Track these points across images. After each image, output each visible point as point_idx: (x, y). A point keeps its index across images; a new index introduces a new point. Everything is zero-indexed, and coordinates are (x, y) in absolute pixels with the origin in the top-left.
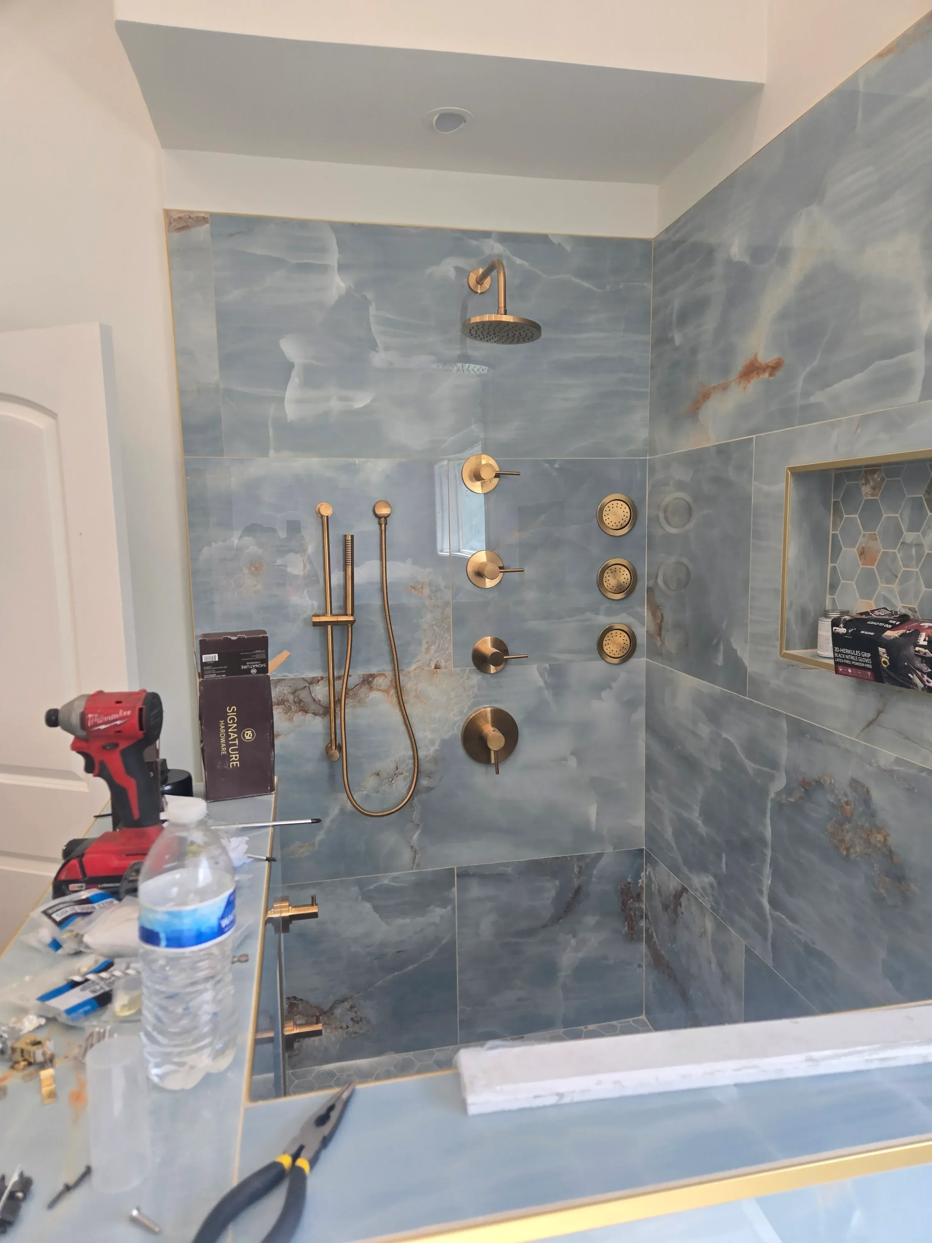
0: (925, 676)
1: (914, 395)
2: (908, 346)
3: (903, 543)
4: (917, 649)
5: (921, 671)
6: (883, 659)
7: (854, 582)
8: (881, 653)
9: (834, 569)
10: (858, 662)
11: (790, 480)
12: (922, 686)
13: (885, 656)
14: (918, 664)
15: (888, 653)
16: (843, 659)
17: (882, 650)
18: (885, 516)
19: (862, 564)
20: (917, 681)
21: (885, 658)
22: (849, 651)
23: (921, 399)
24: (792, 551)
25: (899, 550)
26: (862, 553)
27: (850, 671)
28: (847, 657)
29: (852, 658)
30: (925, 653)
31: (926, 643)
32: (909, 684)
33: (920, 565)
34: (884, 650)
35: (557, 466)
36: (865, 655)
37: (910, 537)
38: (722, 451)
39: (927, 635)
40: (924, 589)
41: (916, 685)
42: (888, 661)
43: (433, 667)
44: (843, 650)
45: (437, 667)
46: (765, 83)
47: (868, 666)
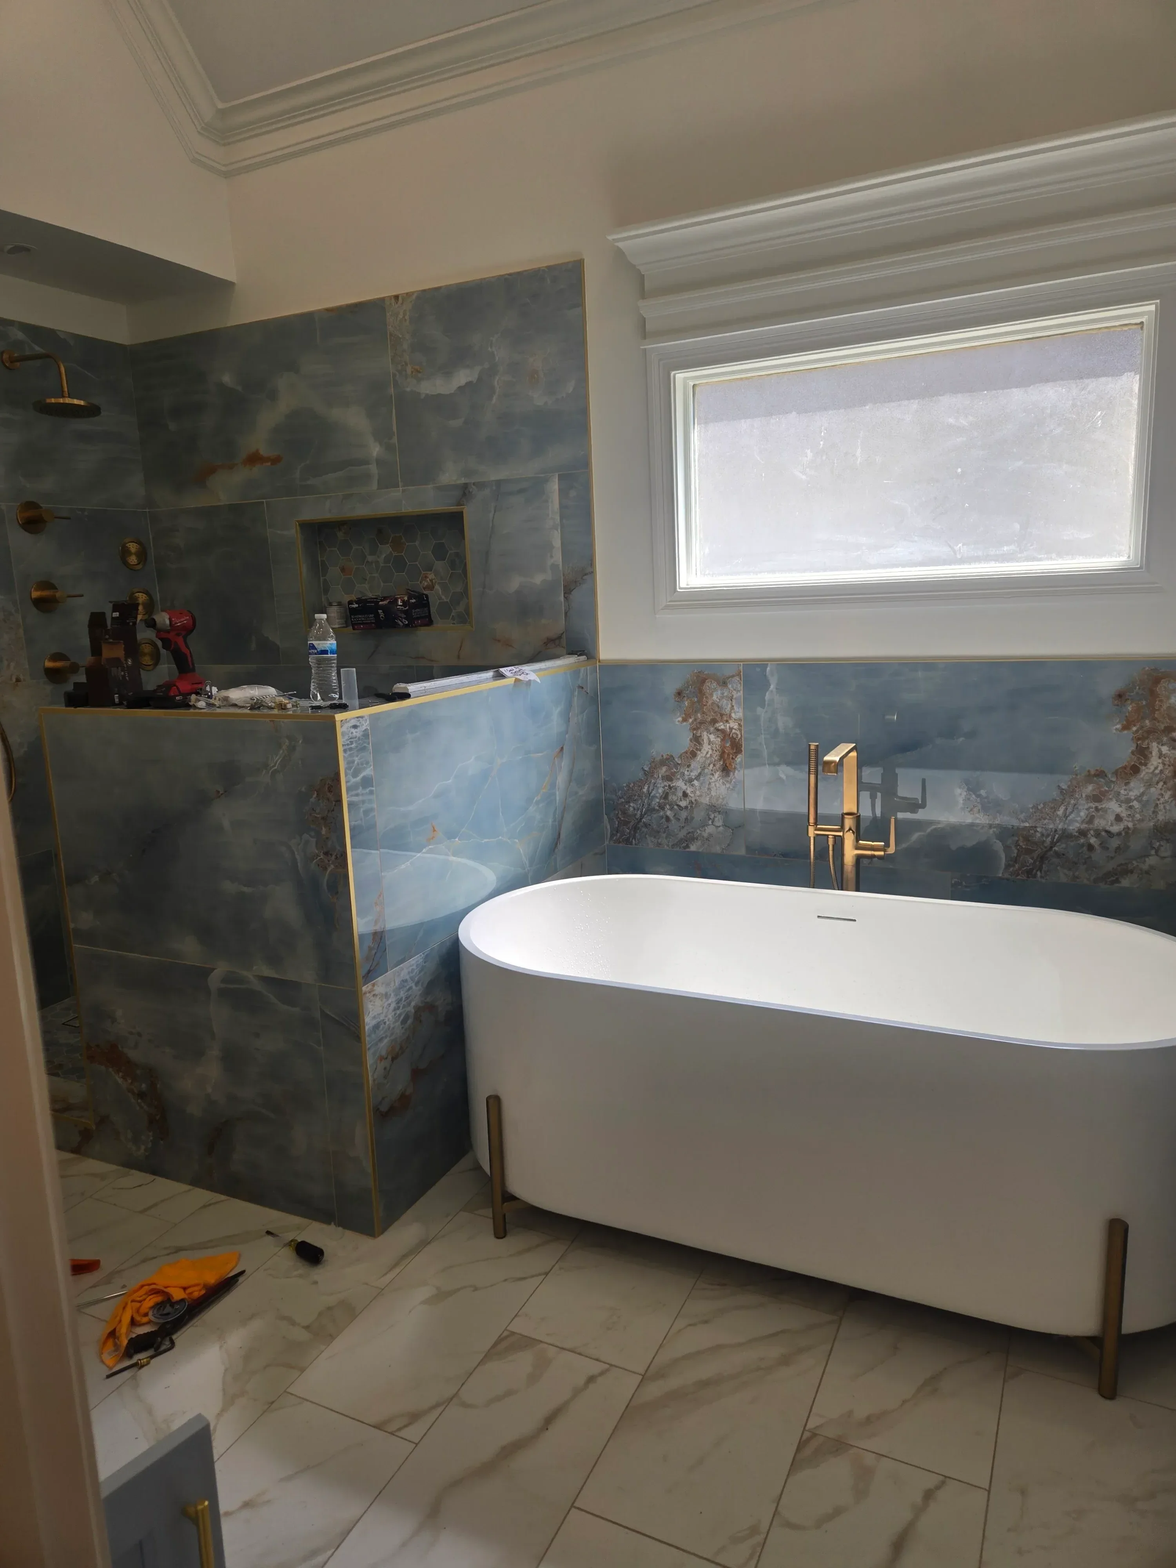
0: (403, 619)
1: (375, 486)
2: (367, 462)
3: (368, 562)
4: (398, 607)
5: (401, 617)
6: (381, 616)
7: (340, 586)
8: (380, 613)
9: (325, 580)
10: (367, 620)
11: (298, 528)
12: (402, 624)
13: (382, 614)
14: (400, 615)
15: (383, 612)
16: (358, 621)
17: (380, 611)
18: (354, 548)
19: (344, 575)
20: (400, 623)
21: (382, 615)
22: (360, 616)
23: (377, 489)
24: (304, 570)
25: (365, 566)
26: (343, 570)
27: (362, 626)
28: (360, 619)
29: (363, 619)
30: (402, 608)
31: (401, 604)
32: (395, 626)
33: (379, 571)
34: (381, 611)
35: (86, 513)
36: (371, 616)
37: (370, 558)
38: (234, 508)
39: (401, 600)
40: (382, 584)
41: (399, 625)
42: (383, 616)
43: (14, 680)
44: (357, 616)
45: (18, 680)
46: (235, 282)
47: (373, 621)
